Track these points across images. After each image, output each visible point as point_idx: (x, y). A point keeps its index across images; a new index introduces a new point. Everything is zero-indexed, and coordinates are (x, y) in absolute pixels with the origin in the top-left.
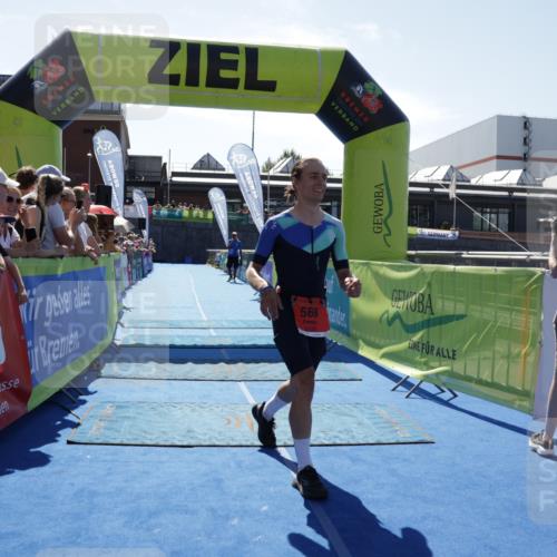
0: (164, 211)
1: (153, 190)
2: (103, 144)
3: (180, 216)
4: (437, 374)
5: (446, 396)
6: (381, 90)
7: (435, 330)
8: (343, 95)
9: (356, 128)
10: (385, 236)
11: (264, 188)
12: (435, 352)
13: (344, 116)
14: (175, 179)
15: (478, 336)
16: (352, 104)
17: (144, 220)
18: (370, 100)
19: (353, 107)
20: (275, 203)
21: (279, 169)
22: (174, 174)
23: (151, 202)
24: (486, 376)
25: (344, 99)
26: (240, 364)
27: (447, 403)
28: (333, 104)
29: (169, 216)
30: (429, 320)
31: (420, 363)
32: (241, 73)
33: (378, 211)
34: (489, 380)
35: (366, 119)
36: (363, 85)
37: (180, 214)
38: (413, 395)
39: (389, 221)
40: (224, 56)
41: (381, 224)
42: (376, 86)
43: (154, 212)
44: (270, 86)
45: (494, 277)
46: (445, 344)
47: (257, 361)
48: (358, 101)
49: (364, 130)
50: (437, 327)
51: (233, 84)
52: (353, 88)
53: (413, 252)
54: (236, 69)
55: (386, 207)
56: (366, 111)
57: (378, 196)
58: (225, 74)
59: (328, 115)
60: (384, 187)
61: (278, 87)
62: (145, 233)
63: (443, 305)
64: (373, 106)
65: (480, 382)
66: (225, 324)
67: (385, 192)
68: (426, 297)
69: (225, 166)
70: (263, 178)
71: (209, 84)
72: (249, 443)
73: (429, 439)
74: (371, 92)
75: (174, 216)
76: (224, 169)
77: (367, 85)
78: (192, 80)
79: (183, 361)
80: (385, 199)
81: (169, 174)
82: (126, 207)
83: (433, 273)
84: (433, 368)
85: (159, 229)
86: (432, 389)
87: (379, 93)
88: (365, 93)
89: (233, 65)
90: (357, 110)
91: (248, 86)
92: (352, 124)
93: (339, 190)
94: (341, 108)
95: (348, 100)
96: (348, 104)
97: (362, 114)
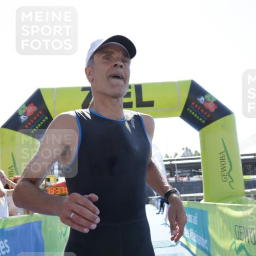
8: (193, 103)
9: (203, 122)
10: (230, 182)
13: (196, 115)
16: (199, 108)
18: (209, 104)
19: (200, 109)
20: (180, 172)
21: (180, 156)
25: (194, 106)
28: (188, 109)
32: (133, 99)
33: (223, 169)
35: (208, 116)
36: (204, 96)
39: (231, 173)
41: (226, 176)
42: (212, 97)
44: (150, 104)
48: (202, 106)
49: (208, 122)
52: (198, 99)
53: (249, 191)
54: (130, 97)
55: (228, 165)
56: (207, 110)
57: (222, 159)
59: (186, 116)
60: (225, 153)
61: (155, 104)
64: (212, 108)
67: (226, 156)
74: (209, 100)
77: (206, 96)
80: (227, 160)
88: (206, 101)
89: (129, 95)
90: (202, 111)
91: (138, 106)
92: (201, 119)
94: (193, 111)
95: (196, 106)
96: (197, 108)
97: (206, 113)
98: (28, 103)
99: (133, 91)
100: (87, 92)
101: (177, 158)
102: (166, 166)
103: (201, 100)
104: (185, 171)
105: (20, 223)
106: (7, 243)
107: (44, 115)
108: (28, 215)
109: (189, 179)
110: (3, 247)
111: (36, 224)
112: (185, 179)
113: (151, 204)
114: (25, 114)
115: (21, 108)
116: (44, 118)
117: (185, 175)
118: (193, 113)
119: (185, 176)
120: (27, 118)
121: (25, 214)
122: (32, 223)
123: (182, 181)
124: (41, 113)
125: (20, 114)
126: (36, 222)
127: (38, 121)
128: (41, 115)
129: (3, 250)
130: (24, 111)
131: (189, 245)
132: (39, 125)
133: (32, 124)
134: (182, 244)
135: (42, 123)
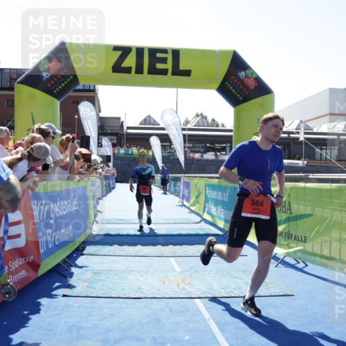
0: (122, 151)
1: (116, 138)
2: (84, 111)
3: (132, 154)
4: (295, 252)
5: (301, 265)
6: (256, 74)
7: (293, 224)
8: (233, 78)
9: (241, 98)
11: (184, 136)
12: (293, 238)
13: (234, 91)
14: (129, 131)
15: (321, 227)
17: (110, 156)
18: (249, 80)
19: (240, 85)
20: (191, 145)
21: (194, 124)
22: (128, 128)
23: (114, 145)
24: (326, 253)
25: (233, 80)
26: (171, 246)
27: (301, 270)
28: (227, 83)
29: (125, 154)
30: (289, 218)
31: (284, 245)
32: (169, 65)
34: (328, 256)
35: (247, 93)
36: (245, 71)
37: (132, 152)
38: (280, 265)
40: (158, 55)
42: (253, 72)
43: (116, 152)
44: (187, 73)
45: (330, 190)
46: (300, 233)
47: (181, 244)
48: (242, 81)
49: (246, 99)
50: (294, 222)
51: (164, 72)
52: (239, 74)
54: (166, 63)
56: (246, 86)
58: (159, 66)
59: (223, 90)
61: (192, 74)
62: (111, 164)
63: (298, 208)
64: (251, 84)
65: (322, 257)
66: (161, 221)
68: (287, 203)
69: (160, 123)
70: (183, 129)
71: (150, 72)
72: (176, 296)
73: (290, 293)
74: (250, 76)
75: (129, 154)
76: (159, 125)
77: (247, 71)
78: (139, 70)
79: (135, 244)
81: (125, 128)
82: (99, 148)
83: (291, 188)
84: (292, 248)
85: (119, 162)
86: (292, 262)
87: (255, 76)
88: (246, 76)
89: (164, 60)
90: (241, 87)
91: (174, 74)
92: (238, 96)
93: (231, 137)
94: (231, 86)
95: (236, 81)
96: (236, 83)
97: (244, 89)
98: (49, 58)
99: (169, 56)
100: (119, 53)
101: (189, 126)
103: (242, 74)
104: (198, 145)
109: (202, 156)
112: (197, 156)
117: (197, 149)
118: (231, 88)
119: (198, 152)
120: (49, 75)
123: (193, 158)
127: (61, 80)
131: (216, 221)
132: (63, 85)
133: (56, 82)
134: (207, 222)
135: (66, 82)
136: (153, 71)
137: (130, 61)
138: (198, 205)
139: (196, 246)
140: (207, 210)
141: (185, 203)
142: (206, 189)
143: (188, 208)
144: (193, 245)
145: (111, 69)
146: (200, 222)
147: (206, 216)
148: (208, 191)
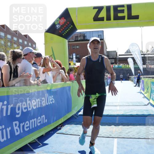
0: (116, 66)
1: (114, 60)
3: (121, 67)
14: (120, 57)
29: (118, 67)
32: (126, 14)
37: (121, 66)
40: (119, 9)
43: (114, 66)
51: (123, 18)
54: (124, 13)
58: (120, 15)
61: (140, 17)
75: (119, 67)
81: (118, 55)
91: (128, 19)
98: (61, 17)
99: (126, 9)
100: (97, 10)
102: (142, 57)
105: (59, 87)
106: (53, 97)
107: (70, 24)
108: (63, 82)
110: (51, 100)
111: (68, 88)
113: (130, 80)
114: (59, 24)
115: (57, 20)
116: (70, 26)
120: (60, 26)
121: (61, 82)
122: (65, 87)
124: (68, 23)
125: (56, 24)
126: (68, 87)
127: (66, 28)
128: (68, 24)
129: (51, 101)
130: (58, 22)
132: (67, 31)
133: (63, 30)
134: (151, 105)
135: (69, 29)
136: (116, 18)
137: (103, 14)
138: (148, 94)
139: (138, 126)
140: (152, 97)
141: (142, 92)
142: (151, 85)
143: (144, 95)
144: (137, 125)
145: (93, 20)
146: (148, 104)
147: (151, 101)
148: (152, 86)
